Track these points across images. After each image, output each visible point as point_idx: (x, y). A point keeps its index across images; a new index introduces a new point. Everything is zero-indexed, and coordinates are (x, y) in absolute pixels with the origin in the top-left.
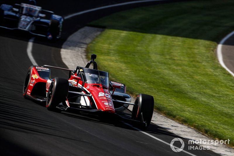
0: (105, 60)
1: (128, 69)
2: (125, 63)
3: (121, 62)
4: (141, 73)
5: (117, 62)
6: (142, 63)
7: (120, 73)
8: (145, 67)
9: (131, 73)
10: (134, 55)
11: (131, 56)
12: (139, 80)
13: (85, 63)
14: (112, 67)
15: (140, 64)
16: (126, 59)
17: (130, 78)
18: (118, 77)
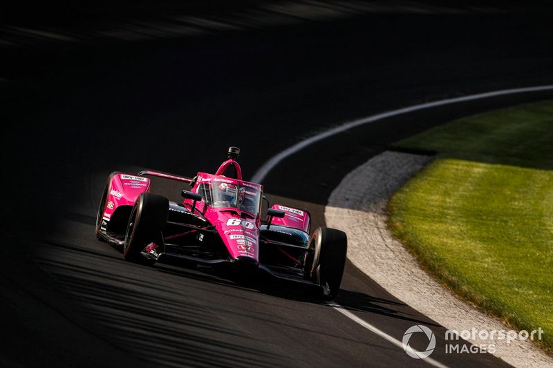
0: (433, 233)
1: (490, 256)
2: (482, 239)
3: (473, 238)
4: (522, 265)
5: (463, 239)
6: (523, 239)
7: (471, 263)
8: (532, 250)
9: (497, 264)
10: (506, 222)
11: (497, 223)
12: (517, 281)
13: (384, 240)
14: (451, 250)
15: (519, 242)
16: (485, 229)
17: (496, 276)
18: (465, 274)
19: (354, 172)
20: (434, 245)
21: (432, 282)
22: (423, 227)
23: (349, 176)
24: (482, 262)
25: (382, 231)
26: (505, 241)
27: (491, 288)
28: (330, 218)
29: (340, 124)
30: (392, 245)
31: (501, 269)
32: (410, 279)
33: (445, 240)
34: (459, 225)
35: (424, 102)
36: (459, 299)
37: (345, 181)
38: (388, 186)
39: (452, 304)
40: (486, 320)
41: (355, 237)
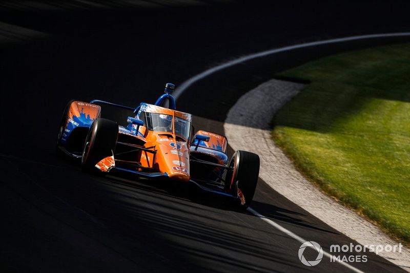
0: (307, 143)
1: (350, 162)
2: (344, 149)
3: (337, 148)
4: (374, 170)
5: (329, 148)
6: (375, 150)
7: (334, 167)
8: (382, 158)
9: (355, 168)
10: (362, 136)
11: (356, 137)
12: (370, 182)
13: (269, 147)
14: (320, 157)
15: (372, 152)
16: (346, 142)
17: (353, 177)
18: (330, 175)
19: (247, 94)
20: (307, 152)
21: (305, 181)
22: (299, 138)
23: (244, 97)
24: (343, 167)
25: (267, 140)
26: (362, 151)
27: (349, 186)
28: (228, 129)
29: (238, 57)
30: (275, 151)
31: (357, 173)
32: (288, 178)
33: (315, 149)
34: (326, 138)
35: (302, 43)
36: (325, 194)
37: (240, 101)
38: (273, 106)
39: (320, 198)
40: (345, 211)
41: (247, 144)
